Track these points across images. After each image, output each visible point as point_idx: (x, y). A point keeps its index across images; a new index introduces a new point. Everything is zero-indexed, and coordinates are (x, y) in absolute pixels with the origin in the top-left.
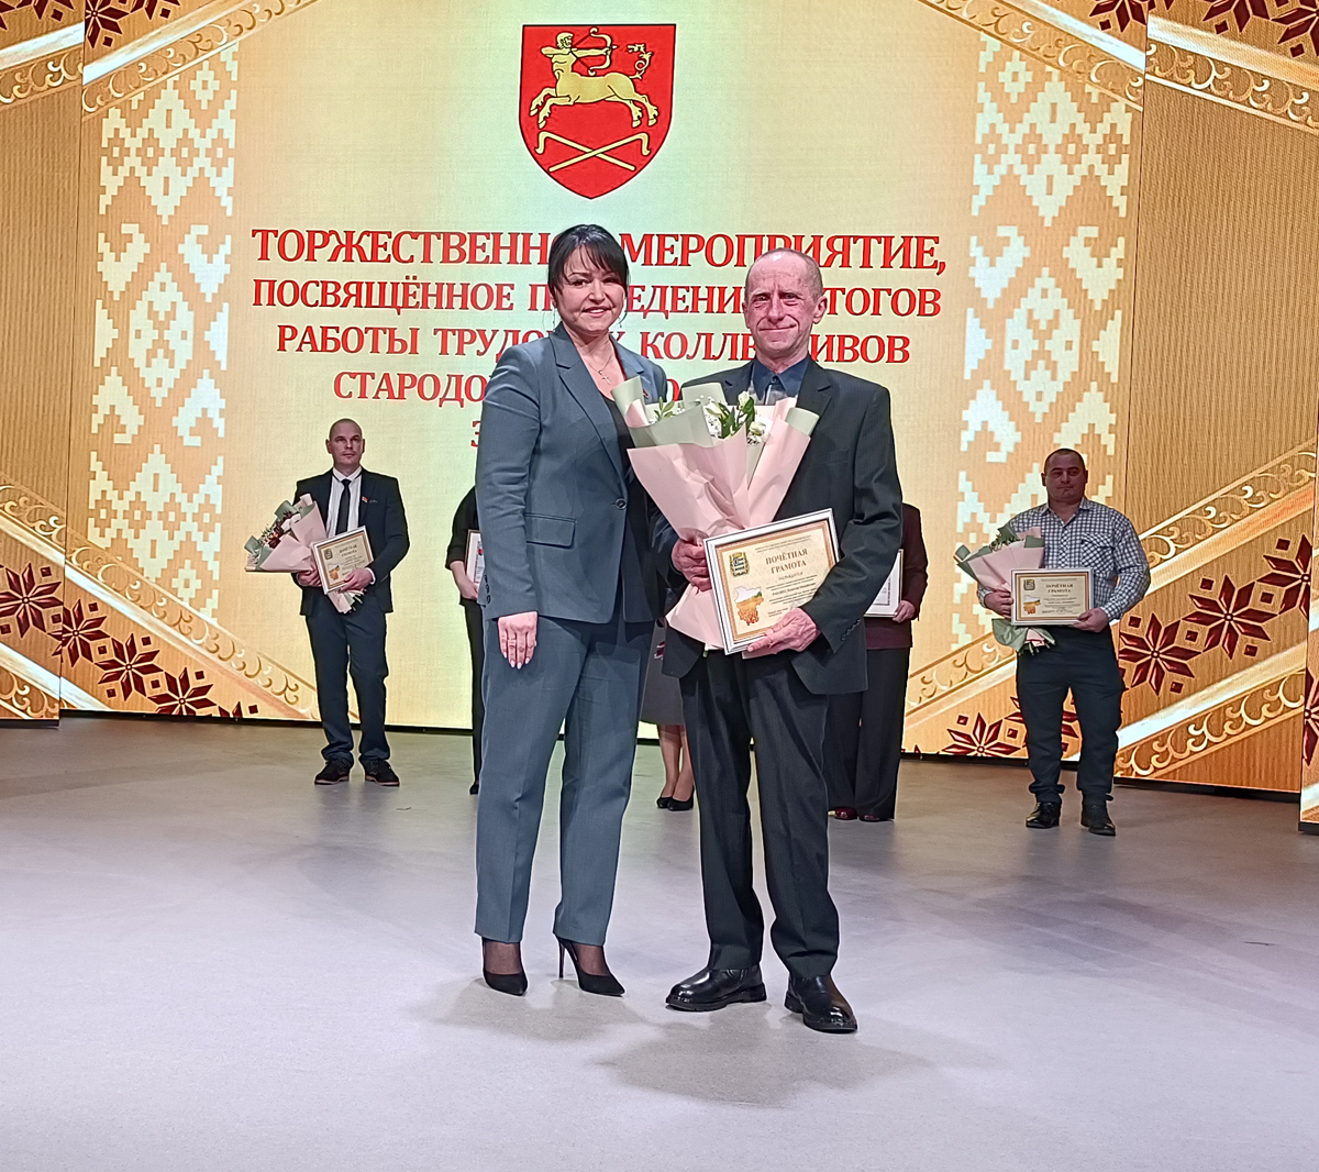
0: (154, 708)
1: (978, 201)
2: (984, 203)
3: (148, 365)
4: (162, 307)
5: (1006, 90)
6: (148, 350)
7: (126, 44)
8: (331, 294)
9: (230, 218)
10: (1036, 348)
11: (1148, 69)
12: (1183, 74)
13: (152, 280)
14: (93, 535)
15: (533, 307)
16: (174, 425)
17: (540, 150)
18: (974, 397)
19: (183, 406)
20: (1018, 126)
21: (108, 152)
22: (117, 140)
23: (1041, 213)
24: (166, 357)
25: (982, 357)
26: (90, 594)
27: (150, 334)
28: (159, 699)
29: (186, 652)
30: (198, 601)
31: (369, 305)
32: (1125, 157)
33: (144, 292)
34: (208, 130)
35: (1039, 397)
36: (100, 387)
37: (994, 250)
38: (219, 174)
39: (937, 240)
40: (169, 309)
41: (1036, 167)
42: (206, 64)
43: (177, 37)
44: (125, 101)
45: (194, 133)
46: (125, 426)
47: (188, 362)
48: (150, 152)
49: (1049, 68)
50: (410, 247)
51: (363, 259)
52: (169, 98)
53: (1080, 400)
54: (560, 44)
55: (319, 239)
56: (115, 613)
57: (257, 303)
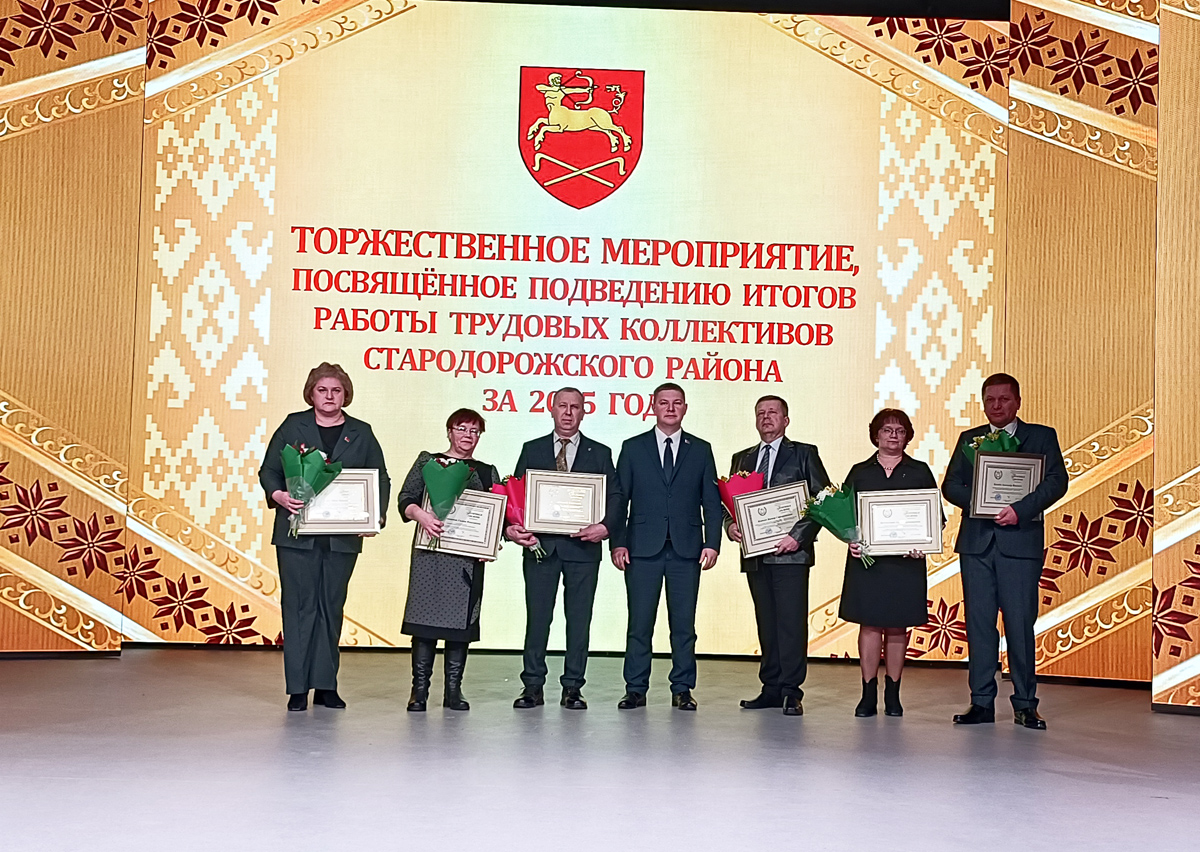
0: (203, 639)
1: (883, 219)
2: (887, 221)
3: (199, 340)
4: (211, 291)
5: (902, 133)
6: (199, 327)
7: (179, 67)
8: (360, 282)
9: (273, 216)
10: (930, 334)
11: (1011, 120)
12: (1036, 124)
13: (203, 267)
14: (148, 487)
15: (533, 296)
16: (222, 391)
17: (536, 168)
18: (883, 373)
19: (230, 375)
20: (911, 160)
21: (163, 158)
22: (170, 148)
23: (930, 230)
24: (214, 333)
25: (889, 341)
26: (146, 539)
27: (201, 314)
28: (207, 631)
29: (233, 588)
30: (243, 544)
31: (394, 291)
32: (992, 188)
33: (195, 278)
34: (252, 142)
35: (933, 372)
36: (155, 358)
37: (896, 257)
38: (262, 180)
39: (852, 248)
40: (217, 293)
41: (926, 192)
42: (250, 87)
43: (225, 63)
44: (178, 115)
45: (240, 144)
46: (177, 392)
47: (235, 337)
48: (201, 159)
49: (933, 117)
50: (429, 245)
51: (388, 253)
52: (217, 113)
53: (963, 376)
54: (551, 83)
55: (350, 236)
56: (167, 556)
57: (296, 288)
